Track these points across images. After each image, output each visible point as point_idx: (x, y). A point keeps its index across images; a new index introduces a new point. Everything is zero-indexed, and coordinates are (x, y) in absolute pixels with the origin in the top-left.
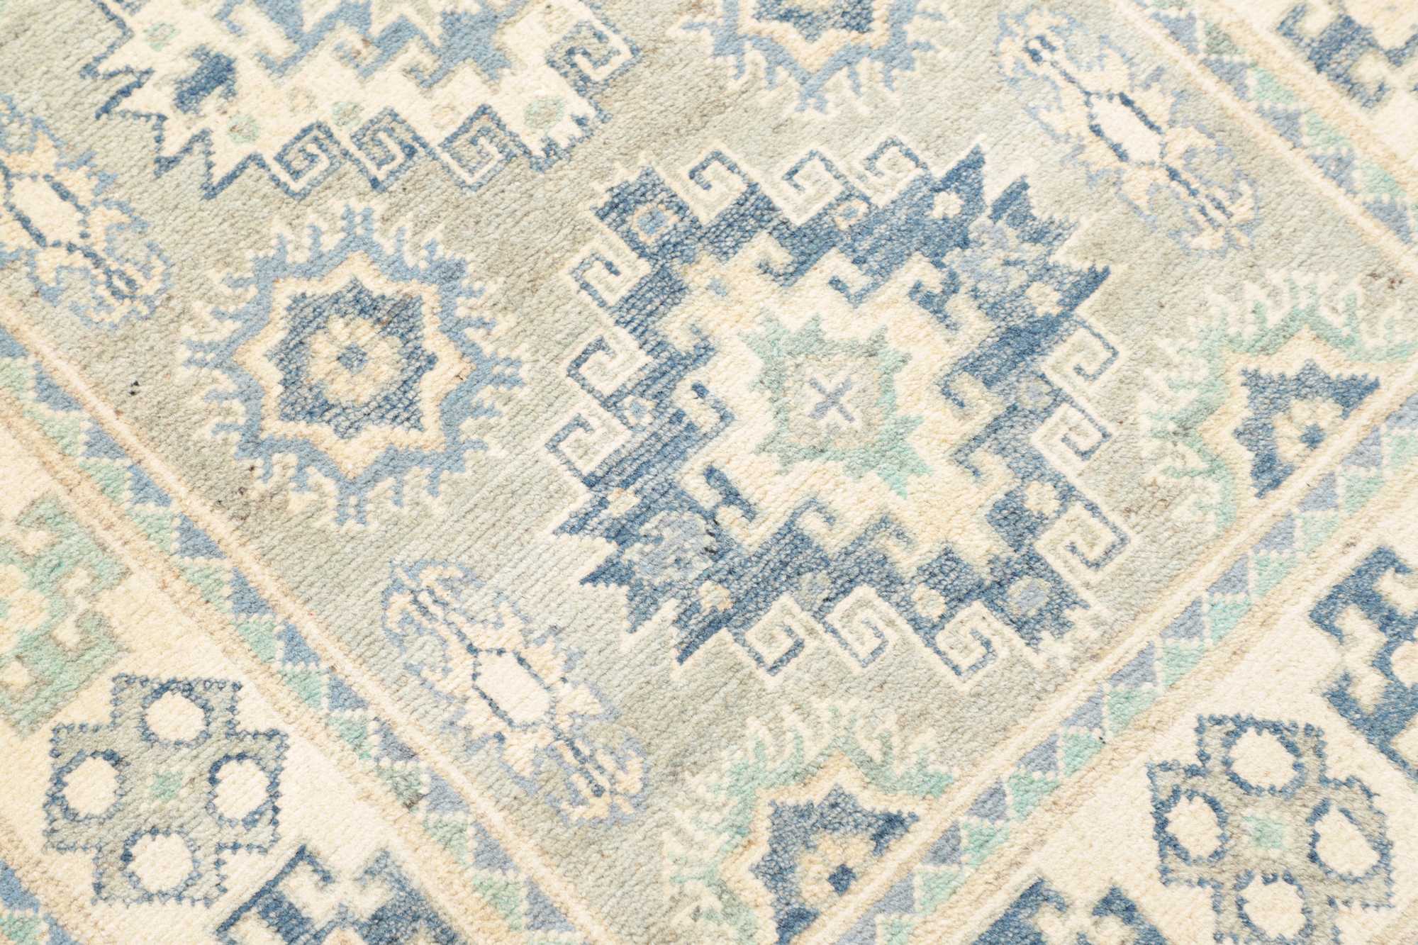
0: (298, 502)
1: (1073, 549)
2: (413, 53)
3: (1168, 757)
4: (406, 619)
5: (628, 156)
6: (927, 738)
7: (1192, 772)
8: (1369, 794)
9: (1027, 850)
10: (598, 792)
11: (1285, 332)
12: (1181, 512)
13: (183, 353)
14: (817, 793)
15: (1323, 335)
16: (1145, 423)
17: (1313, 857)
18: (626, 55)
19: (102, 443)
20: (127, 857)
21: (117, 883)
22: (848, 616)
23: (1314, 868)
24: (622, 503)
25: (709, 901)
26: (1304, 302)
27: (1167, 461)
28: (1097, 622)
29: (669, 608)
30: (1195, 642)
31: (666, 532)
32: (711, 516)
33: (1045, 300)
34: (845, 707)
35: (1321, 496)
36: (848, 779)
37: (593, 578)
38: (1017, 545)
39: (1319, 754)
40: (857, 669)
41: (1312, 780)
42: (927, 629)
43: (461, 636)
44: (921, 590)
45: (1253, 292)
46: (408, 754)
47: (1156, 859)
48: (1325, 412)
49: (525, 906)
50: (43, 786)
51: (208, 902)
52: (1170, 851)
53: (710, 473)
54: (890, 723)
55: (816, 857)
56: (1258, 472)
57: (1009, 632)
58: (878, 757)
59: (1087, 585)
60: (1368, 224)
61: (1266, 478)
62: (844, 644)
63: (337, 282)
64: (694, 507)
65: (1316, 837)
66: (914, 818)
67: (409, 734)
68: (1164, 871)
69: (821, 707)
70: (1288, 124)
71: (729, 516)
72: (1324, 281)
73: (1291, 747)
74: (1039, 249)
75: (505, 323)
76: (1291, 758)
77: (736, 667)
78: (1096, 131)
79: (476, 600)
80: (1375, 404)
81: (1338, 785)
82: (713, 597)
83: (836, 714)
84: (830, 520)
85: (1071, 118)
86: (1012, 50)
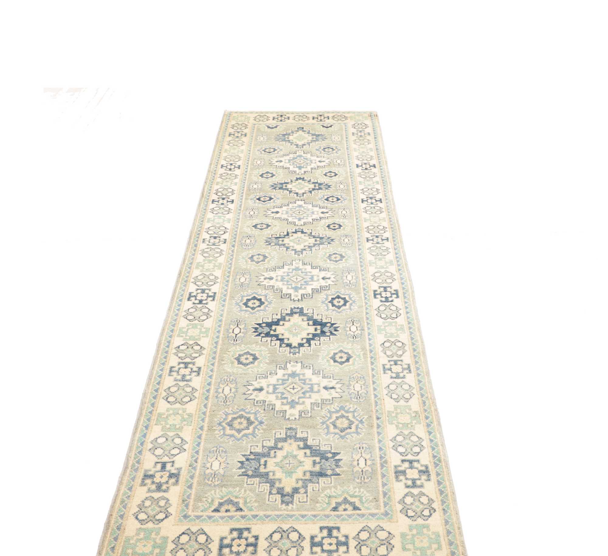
0: (217, 432)
1: (299, 498)
2: (285, 401)
3: (282, 527)
4: (213, 451)
5: (296, 425)
6: (256, 504)
7: (284, 531)
8: (303, 550)
9: (253, 524)
10: (212, 481)
11: (356, 497)
12: (318, 505)
13: (223, 411)
14: (236, 500)
15: (361, 501)
16: (326, 493)
17: (287, 551)
18: (309, 416)
19: (204, 413)
20: (156, 449)
21: (152, 451)
22: (263, 486)
23: (286, 552)
24: (252, 457)
25: (210, 501)
26: (363, 495)
27: (323, 499)
28: (292, 508)
29: (243, 470)
30: (302, 519)
31: (253, 463)
32: (260, 465)
33: (329, 472)
34: (250, 494)
35: (338, 517)
36: (241, 501)
37: (239, 462)
38: (293, 493)
39: (302, 541)
40: (257, 492)
41: (298, 543)
42: (270, 493)
43: (217, 456)
44: (275, 489)
45: (357, 490)
46: (196, 462)
47: (267, 536)
48: (350, 508)
49: (189, 484)
50: (157, 436)
51: (158, 459)
52: (270, 537)
53: (266, 461)
54: (254, 500)
55: (227, 506)
56: (334, 508)
57: (280, 501)
58: (248, 502)
59: (296, 503)
60: (381, 493)
61: (333, 509)
62: (259, 488)
63: (248, 416)
64: (259, 463)
65: (290, 549)
66: (244, 511)
67: (199, 461)
68: (267, 538)
69: (248, 492)
70: (383, 476)
71: (262, 467)
72: (368, 495)
73: (299, 538)
74: (336, 467)
75: (262, 431)
76: (298, 539)
77: (243, 481)
78: (358, 460)
79: (223, 454)
80: (358, 512)
81: (300, 546)
82: (250, 473)
83: (249, 494)
84: (273, 475)
85: (356, 457)
86: (358, 446)
